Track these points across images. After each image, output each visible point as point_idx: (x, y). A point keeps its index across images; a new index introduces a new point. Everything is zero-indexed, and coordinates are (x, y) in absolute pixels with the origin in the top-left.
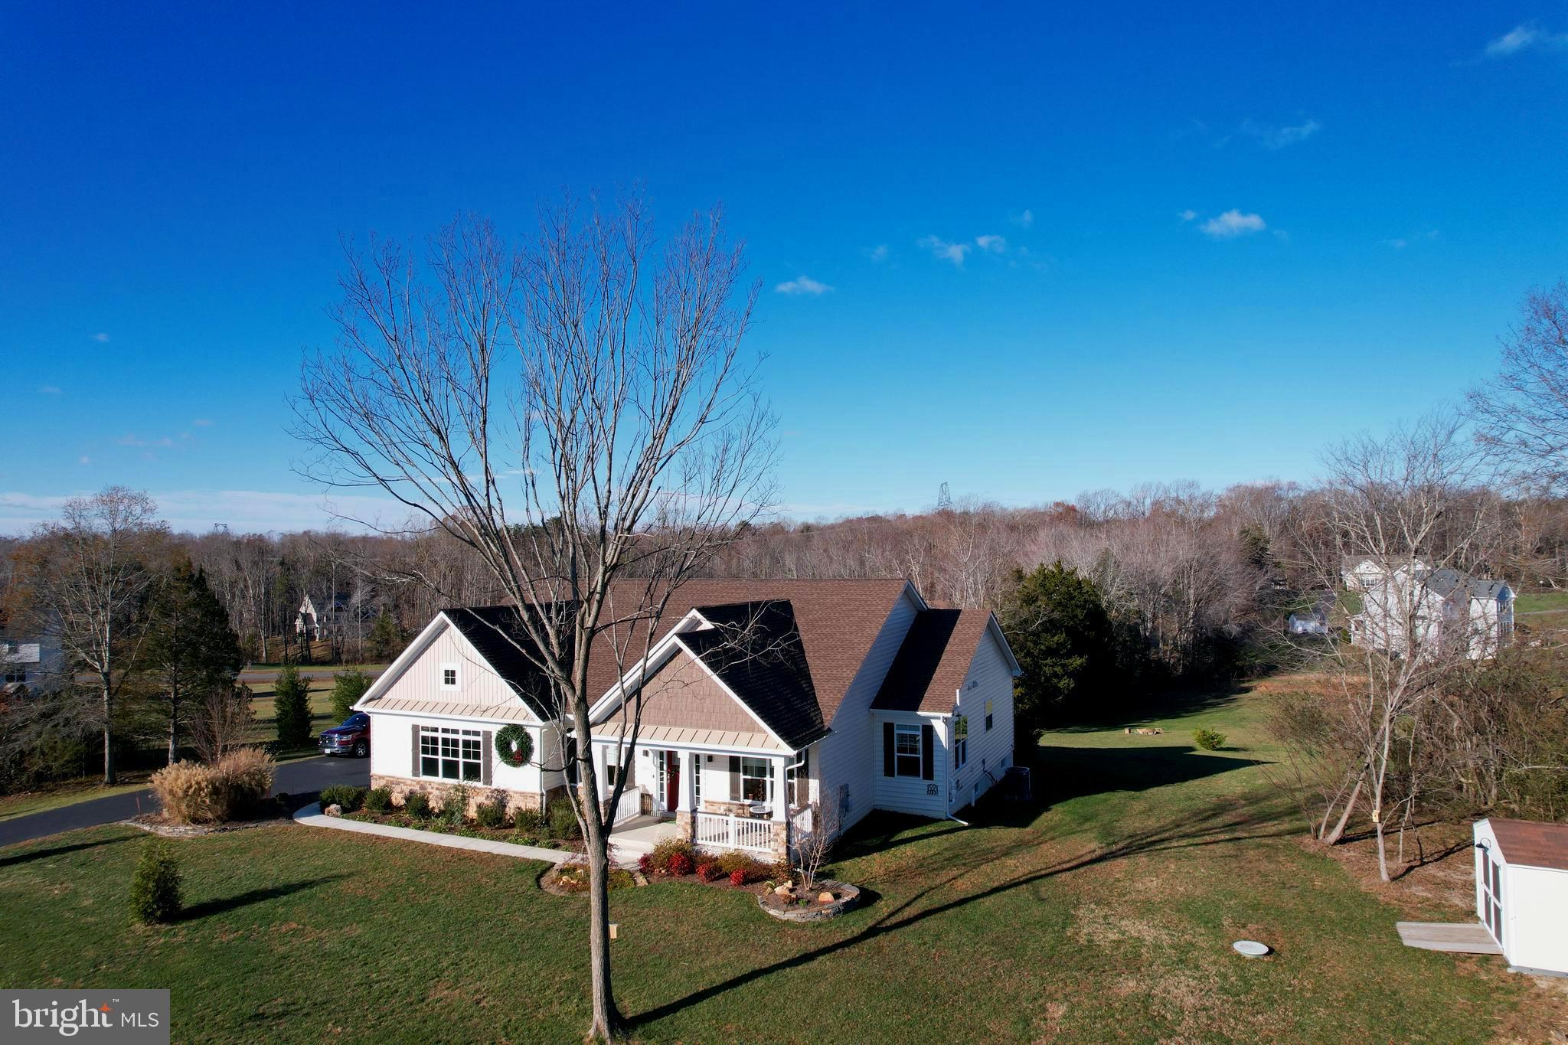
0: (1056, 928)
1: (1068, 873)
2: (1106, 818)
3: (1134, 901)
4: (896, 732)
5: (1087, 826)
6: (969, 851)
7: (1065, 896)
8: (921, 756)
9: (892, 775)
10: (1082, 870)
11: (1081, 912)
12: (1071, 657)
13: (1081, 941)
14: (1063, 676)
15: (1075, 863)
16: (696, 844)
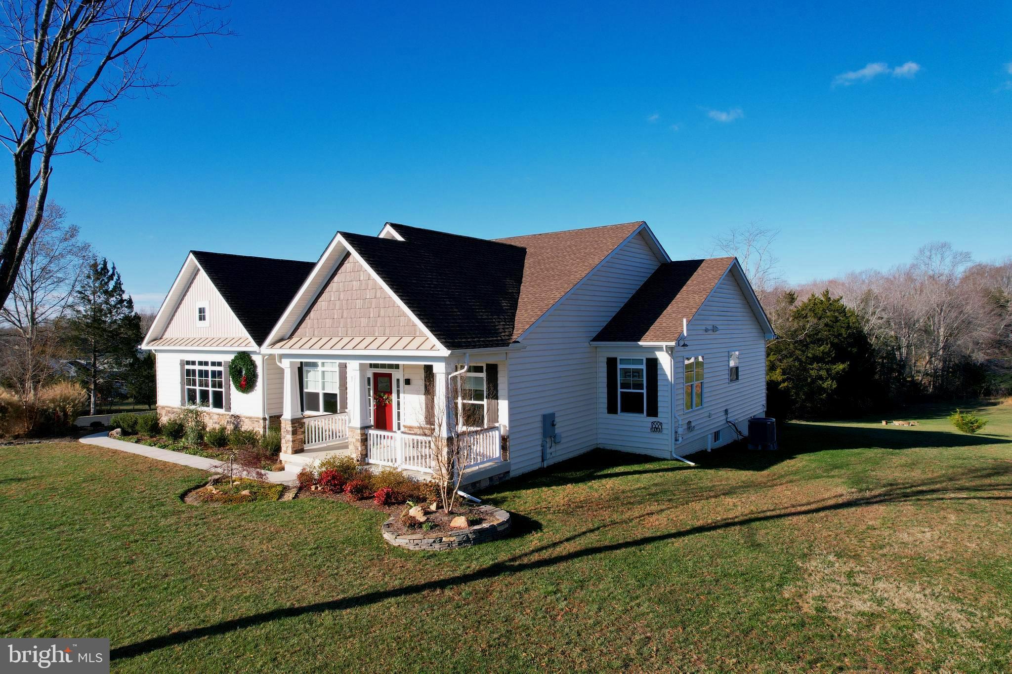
0: (768, 585)
1: (802, 517)
2: (859, 468)
3: (897, 557)
4: (620, 366)
5: (835, 472)
6: (683, 488)
7: (792, 542)
8: (644, 391)
9: (615, 412)
10: (822, 514)
11: (812, 565)
12: (835, 364)
13: (806, 608)
14: (827, 378)
15: (813, 506)
16: (368, 464)
